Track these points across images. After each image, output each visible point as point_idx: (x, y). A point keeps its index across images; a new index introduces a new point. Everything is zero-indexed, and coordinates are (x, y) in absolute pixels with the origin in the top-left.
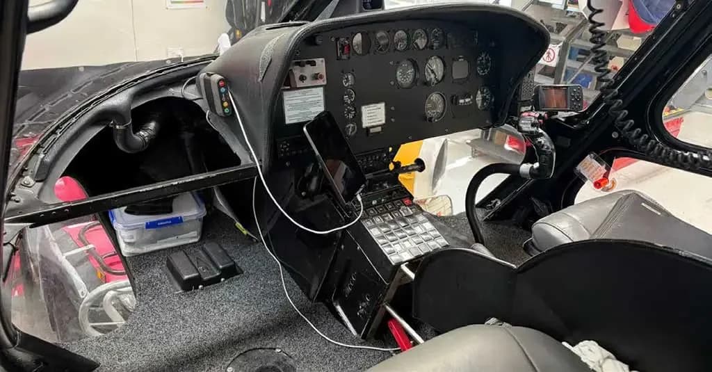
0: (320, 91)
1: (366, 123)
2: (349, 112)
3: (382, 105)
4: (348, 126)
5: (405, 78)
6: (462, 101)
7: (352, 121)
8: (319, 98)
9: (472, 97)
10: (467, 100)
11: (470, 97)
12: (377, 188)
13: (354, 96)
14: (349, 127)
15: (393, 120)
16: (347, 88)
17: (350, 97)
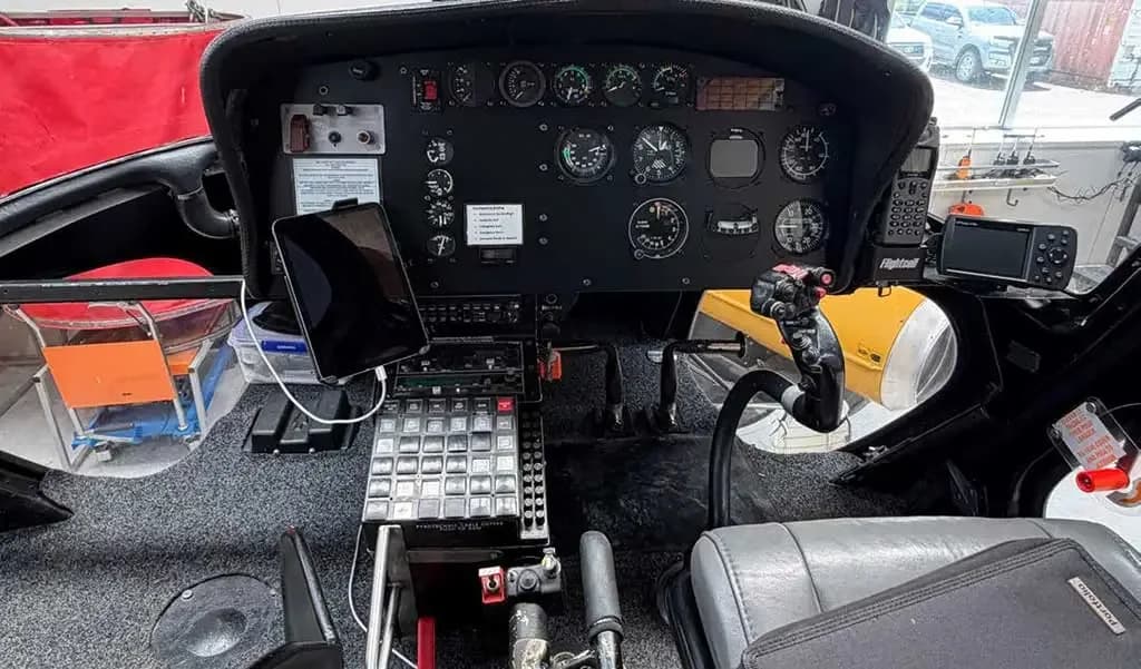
0: (372, 166)
1: (474, 238)
2: (440, 212)
3: (517, 209)
4: (435, 239)
5: (584, 162)
6: (726, 225)
7: (444, 230)
8: (367, 179)
9: (755, 220)
10: (743, 226)
11: (750, 220)
12: (468, 366)
13: (451, 183)
14: (440, 241)
15: (543, 241)
16: (435, 166)
17: (442, 184)
